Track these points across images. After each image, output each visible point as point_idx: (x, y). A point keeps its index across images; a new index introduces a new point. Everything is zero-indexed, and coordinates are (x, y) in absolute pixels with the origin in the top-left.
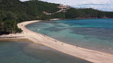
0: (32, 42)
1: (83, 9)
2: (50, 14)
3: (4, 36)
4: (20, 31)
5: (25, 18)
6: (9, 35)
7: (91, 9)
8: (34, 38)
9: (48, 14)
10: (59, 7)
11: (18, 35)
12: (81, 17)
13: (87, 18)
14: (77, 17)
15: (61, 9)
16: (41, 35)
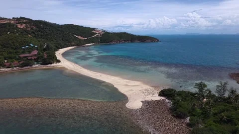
0: (67, 69)
1: (118, 33)
2: (86, 39)
3: (49, 65)
4: (59, 61)
6: (53, 65)
7: (125, 33)
9: (84, 39)
10: (94, 32)
11: (58, 64)
12: (115, 42)
13: (120, 42)
14: (111, 42)
15: (96, 33)
16: (73, 64)
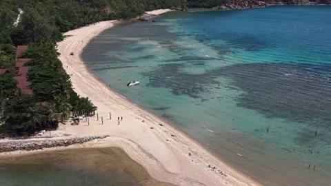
5: (72, 17)
8: (143, 150)
12: (235, 4)
13: (252, 3)
